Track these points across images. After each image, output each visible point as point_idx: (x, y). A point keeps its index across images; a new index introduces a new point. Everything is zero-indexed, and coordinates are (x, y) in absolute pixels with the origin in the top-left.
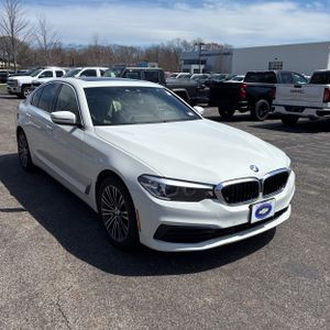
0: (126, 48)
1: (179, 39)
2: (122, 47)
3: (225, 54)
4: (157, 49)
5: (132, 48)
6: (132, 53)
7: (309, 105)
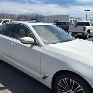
0: (12, 14)
1: (28, 13)
2: (11, 14)
3: (42, 17)
4: (22, 15)
5: (14, 15)
6: (14, 16)
7: (79, 32)
